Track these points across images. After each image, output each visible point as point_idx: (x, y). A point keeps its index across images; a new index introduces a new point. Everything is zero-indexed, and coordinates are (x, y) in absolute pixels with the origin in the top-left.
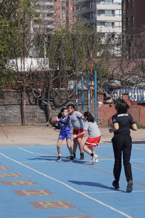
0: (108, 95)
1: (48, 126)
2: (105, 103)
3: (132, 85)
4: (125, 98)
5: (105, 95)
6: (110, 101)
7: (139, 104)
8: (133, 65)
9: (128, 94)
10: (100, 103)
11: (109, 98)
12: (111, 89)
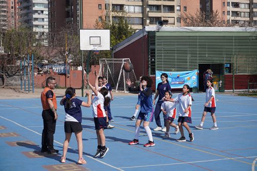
0: (40, 69)
1: (3, 88)
2: (38, 74)
3: (55, 63)
4: (51, 70)
5: (38, 69)
6: (41, 72)
7: (59, 74)
8: (55, 51)
9: (52, 68)
10: (36, 74)
11: (41, 71)
12: (43, 65)
